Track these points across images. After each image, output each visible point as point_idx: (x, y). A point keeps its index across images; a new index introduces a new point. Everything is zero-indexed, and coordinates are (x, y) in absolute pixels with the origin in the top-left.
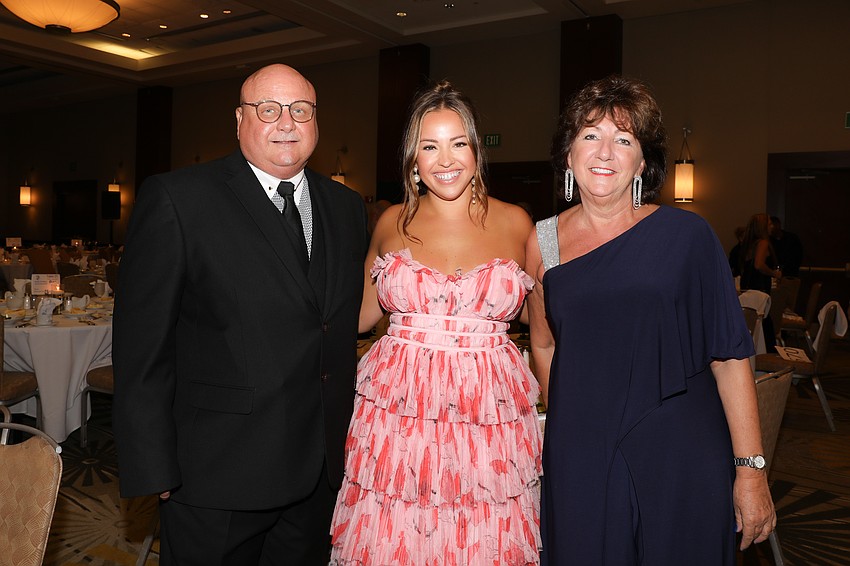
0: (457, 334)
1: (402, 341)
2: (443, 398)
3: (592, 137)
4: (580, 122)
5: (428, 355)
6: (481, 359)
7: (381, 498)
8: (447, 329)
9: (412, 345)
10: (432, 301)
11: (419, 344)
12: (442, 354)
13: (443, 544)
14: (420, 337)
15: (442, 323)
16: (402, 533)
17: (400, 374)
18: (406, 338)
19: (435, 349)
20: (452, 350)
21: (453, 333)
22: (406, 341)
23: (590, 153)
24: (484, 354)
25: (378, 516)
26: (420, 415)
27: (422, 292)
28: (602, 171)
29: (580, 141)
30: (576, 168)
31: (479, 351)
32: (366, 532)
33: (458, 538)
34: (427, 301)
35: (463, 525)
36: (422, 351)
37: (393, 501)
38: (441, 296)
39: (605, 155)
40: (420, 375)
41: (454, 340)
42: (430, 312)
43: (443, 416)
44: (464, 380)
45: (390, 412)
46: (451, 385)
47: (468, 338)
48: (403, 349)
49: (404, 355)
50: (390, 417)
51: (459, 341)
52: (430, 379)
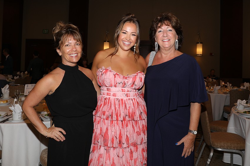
0: (126, 93)
1: (108, 97)
2: (124, 113)
3: (160, 31)
4: (157, 27)
5: (118, 100)
6: (133, 100)
7: (106, 148)
8: (123, 92)
9: (112, 98)
10: (118, 84)
11: (114, 97)
12: (122, 100)
13: (126, 160)
14: (114, 95)
15: (121, 90)
16: (113, 158)
17: (109, 107)
18: (109, 95)
19: (120, 98)
20: (125, 98)
21: (124, 93)
22: (109, 97)
23: (161, 36)
24: (134, 99)
25: (105, 154)
26: (117, 120)
27: (116, 81)
28: (166, 40)
29: (157, 33)
30: (158, 41)
31: (133, 98)
32: (101, 159)
33: (130, 157)
34: (117, 83)
35: (131, 153)
36: (116, 100)
37: (110, 148)
38: (121, 82)
39: (165, 35)
40: (116, 107)
41: (125, 95)
42: (117, 87)
43: (124, 119)
44: (129, 107)
45: (106, 120)
46: (125, 109)
47: (129, 94)
48: (109, 99)
49: (110, 101)
50: (106, 121)
51: (127, 95)
52: (119, 108)
